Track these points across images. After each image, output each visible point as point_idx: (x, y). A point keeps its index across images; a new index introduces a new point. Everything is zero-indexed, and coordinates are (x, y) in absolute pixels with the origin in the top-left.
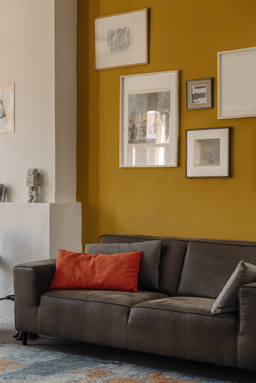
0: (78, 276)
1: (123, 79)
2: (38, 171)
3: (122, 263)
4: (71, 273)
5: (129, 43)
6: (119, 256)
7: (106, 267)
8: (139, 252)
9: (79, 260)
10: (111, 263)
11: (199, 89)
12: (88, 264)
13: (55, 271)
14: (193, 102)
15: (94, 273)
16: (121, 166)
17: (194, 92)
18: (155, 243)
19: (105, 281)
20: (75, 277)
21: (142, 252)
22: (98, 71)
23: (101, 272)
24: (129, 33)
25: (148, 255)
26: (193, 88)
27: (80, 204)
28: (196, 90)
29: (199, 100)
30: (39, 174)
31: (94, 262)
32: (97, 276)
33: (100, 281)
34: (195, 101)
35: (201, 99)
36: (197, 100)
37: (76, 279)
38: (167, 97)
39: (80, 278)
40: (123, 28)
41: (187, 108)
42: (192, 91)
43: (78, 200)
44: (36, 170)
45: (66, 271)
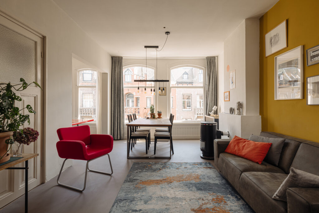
0: (235, 149)
1: (276, 58)
2: (241, 103)
3: (257, 147)
4: (233, 147)
5: (279, 40)
6: (258, 143)
7: (249, 147)
8: (270, 143)
9: (240, 142)
10: (252, 146)
11: (315, 52)
12: (243, 144)
13: (228, 145)
14: (311, 61)
15: (243, 149)
16: (275, 99)
17: (311, 55)
18: (280, 140)
19: (245, 155)
20: (234, 149)
21: (272, 144)
22: (267, 57)
23: (246, 149)
24: (278, 35)
25: (274, 146)
26: (311, 52)
27: (261, 116)
28: (313, 53)
29: (315, 59)
30: (240, 104)
31: (245, 144)
32: (244, 151)
33: (243, 154)
34: (312, 60)
35: (316, 58)
36: (313, 59)
37: (234, 150)
38: (297, 61)
39: (236, 150)
40: (276, 34)
41: (308, 65)
42: (310, 55)
43: (260, 115)
44: (239, 102)
45: (232, 146)
